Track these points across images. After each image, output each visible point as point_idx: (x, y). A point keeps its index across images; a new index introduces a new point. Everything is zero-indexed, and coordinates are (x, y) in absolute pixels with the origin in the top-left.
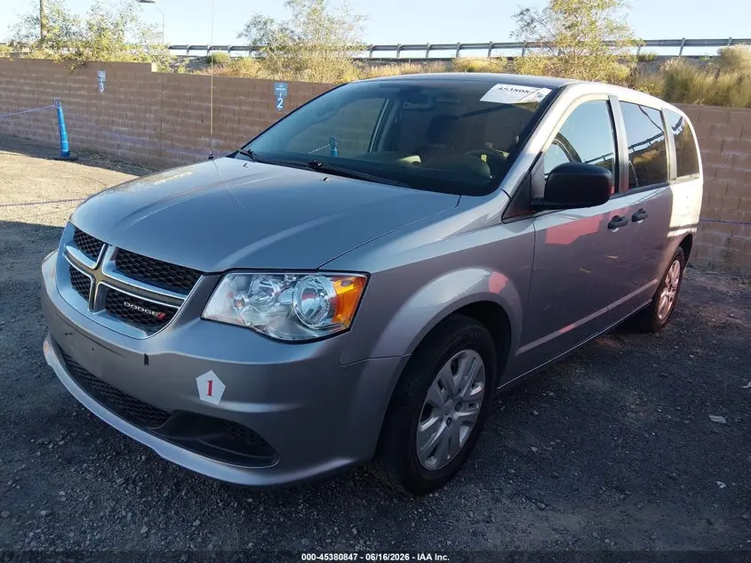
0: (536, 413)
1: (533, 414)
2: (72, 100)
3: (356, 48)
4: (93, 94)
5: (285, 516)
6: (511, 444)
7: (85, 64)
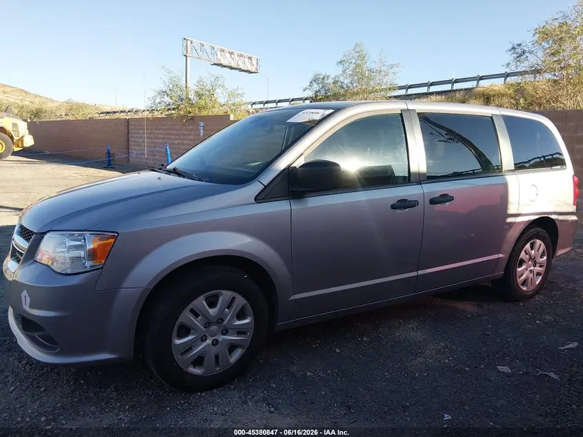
0: (338, 351)
1: (335, 351)
2: (186, 142)
3: (390, 89)
4: (197, 137)
5: (95, 394)
6: (294, 369)
7: (192, 118)
